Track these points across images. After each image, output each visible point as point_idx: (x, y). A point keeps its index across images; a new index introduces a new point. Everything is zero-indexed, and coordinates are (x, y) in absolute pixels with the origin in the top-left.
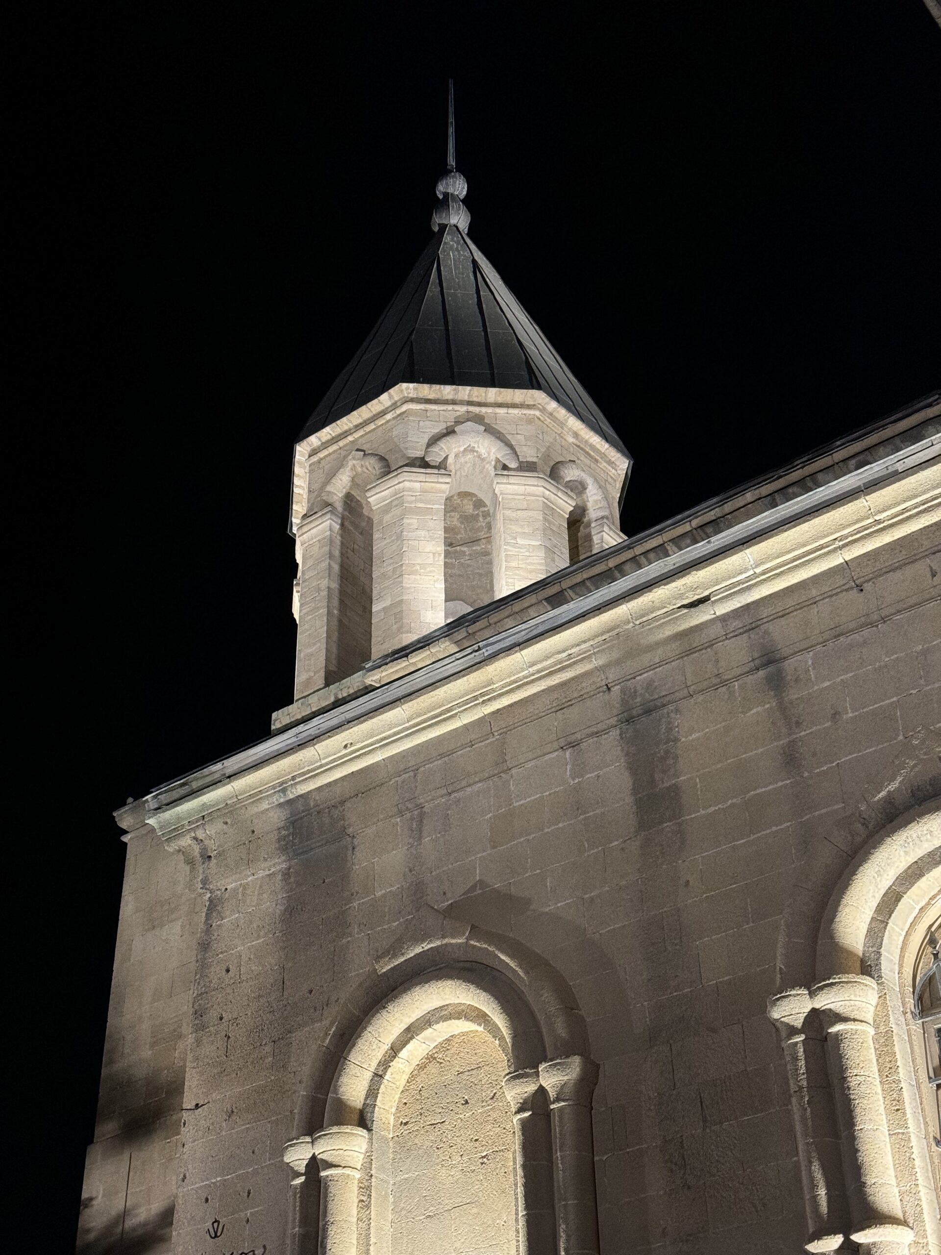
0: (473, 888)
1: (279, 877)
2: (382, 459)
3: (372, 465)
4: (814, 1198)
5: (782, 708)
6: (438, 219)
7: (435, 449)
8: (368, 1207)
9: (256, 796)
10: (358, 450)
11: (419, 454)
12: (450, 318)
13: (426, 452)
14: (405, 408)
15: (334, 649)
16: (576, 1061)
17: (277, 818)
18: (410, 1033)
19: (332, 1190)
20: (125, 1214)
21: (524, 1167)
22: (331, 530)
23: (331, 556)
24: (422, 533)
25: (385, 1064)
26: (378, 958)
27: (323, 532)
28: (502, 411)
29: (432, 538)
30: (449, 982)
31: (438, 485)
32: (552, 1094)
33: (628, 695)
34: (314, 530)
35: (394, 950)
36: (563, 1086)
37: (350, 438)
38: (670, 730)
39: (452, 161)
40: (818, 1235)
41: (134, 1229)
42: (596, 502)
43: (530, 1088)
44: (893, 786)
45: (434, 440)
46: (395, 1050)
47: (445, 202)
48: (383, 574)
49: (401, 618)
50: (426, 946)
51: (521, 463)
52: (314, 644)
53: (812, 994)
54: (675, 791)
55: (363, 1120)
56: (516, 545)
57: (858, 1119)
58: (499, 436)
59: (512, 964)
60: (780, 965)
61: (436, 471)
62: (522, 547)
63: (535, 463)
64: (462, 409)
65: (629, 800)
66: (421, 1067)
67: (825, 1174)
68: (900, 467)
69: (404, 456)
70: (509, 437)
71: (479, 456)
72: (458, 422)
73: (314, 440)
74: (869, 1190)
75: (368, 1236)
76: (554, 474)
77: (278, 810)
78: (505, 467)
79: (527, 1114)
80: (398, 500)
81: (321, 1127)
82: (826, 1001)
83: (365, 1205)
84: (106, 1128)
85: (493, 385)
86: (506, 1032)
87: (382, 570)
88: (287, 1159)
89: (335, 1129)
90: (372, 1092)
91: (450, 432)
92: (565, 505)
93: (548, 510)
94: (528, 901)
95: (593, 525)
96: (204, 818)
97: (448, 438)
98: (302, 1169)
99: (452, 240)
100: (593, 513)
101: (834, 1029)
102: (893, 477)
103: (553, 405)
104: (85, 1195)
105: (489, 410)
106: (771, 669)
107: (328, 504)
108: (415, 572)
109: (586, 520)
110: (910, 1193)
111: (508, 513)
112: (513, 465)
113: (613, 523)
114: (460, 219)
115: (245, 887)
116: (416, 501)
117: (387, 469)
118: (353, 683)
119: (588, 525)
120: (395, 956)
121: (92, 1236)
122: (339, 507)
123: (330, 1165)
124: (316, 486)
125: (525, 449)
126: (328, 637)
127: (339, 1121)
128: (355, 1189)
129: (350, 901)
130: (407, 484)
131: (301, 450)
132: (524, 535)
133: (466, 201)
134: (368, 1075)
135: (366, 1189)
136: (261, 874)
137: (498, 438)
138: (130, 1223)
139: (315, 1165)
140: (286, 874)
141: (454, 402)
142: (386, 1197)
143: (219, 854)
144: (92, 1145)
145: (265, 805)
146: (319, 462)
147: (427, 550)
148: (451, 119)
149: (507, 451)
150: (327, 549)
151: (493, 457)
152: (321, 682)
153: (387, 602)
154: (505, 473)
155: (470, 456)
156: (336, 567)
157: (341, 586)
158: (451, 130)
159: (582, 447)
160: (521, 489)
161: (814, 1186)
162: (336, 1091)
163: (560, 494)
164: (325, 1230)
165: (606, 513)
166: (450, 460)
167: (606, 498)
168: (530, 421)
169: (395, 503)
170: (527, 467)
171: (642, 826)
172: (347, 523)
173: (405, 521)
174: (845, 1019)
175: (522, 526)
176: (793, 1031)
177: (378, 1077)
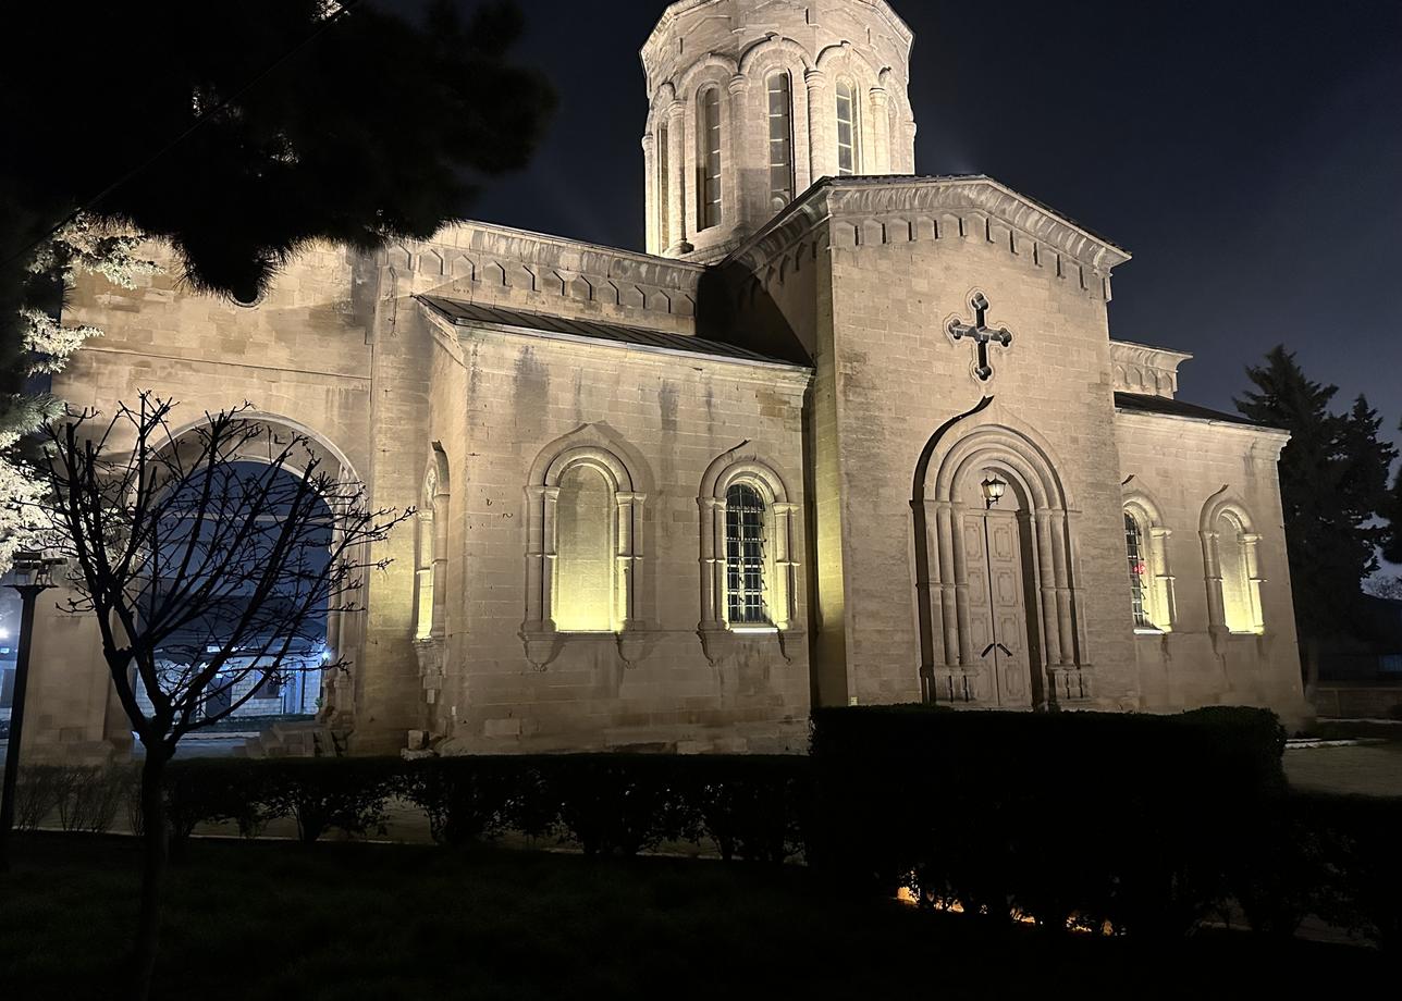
0: (601, 422)
1: (513, 377)
5: (710, 413)
18: (575, 462)
33: (665, 384)
36: (641, 501)
54: (674, 421)
55: (558, 485)
59: (624, 458)
65: (660, 418)
94: (624, 436)
96: (483, 341)
106: (709, 398)
115: (493, 375)
123: (552, 498)
129: (547, 404)
136: (503, 372)
140: (515, 379)
143: (482, 356)
162: (550, 474)
171: (663, 428)
177: (562, 473)
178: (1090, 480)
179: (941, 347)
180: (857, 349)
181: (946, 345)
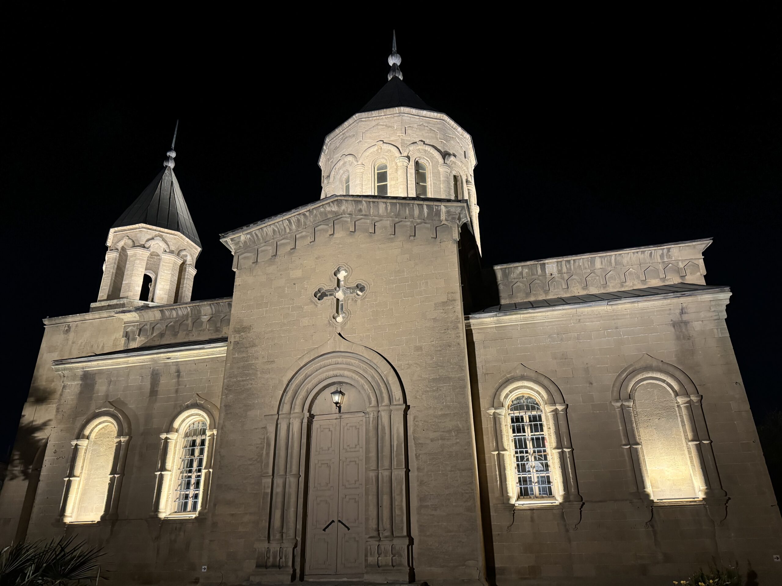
0: (117, 399)
1: (79, 385)
2: (133, 241)
3: (130, 242)
4: (158, 466)
5: (178, 382)
6: (165, 164)
7: (148, 243)
8: (86, 453)
9: (77, 368)
10: (127, 236)
11: (143, 243)
12: (160, 202)
13: (145, 243)
14: (142, 229)
15: (111, 289)
16: (128, 437)
17: (81, 373)
18: (100, 423)
19: (79, 450)
20: (32, 421)
21: (115, 453)
22: (116, 256)
23: (115, 263)
24: (140, 265)
25: (94, 428)
26: (96, 409)
27: (113, 256)
28: (168, 235)
29: (142, 267)
30: (109, 417)
31: (147, 253)
32: (122, 442)
33: (153, 370)
34: (111, 255)
35: (100, 408)
36: (124, 441)
37: (126, 232)
38: (159, 379)
39: (173, 146)
40: (157, 472)
41: (35, 425)
42: (189, 260)
43: (118, 440)
44: (188, 403)
45: (148, 240)
46: (96, 426)
47: (168, 159)
48: (128, 274)
49: (130, 288)
50: (106, 409)
51: (170, 250)
52: (106, 286)
53: (167, 434)
54: (157, 391)
55: (88, 438)
56: (164, 272)
57: (168, 455)
58: (166, 242)
59: (121, 417)
60: (164, 428)
61: (146, 249)
62: (166, 273)
63: (174, 251)
64: (157, 233)
65: (149, 390)
66: (101, 429)
67: (161, 462)
68: (205, 347)
69: (139, 243)
70: (168, 242)
71: (160, 245)
72: (156, 236)
73: (116, 229)
74: (166, 466)
75: (85, 458)
76: (178, 254)
77: (82, 372)
78: (165, 251)
79: (117, 444)
80: (135, 255)
81: (79, 439)
82: (168, 436)
83: (85, 453)
84: (31, 399)
85: (167, 229)
86: (117, 429)
87: (127, 273)
88: (71, 443)
89: (82, 440)
90: (91, 433)
91: (153, 239)
92: (180, 262)
93: (175, 263)
94: (127, 404)
95: (187, 266)
96: (65, 369)
97: (152, 240)
98: (74, 445)
99: (168, 173)
100: (188, 263)
101: (168, 441)
102: (203, 348)
103: (182, 235)
104: (23, 414)
105: (165, 234)
106: (178, 373)
107: (117, 249)
108: (136, 276)
109: (186, 263)
110: (173, 466)
111: (163, 263)
112: (168, 251)
113: (193, 266)
114: (171, 165)
115: (72, 385)
116: (139, 256)
117: (134, 246)
118: (114, 302)
119: (186, 265)
120: (99, 409)
121: (23, 425)
122: (120, 249)
123: (79, 446)
124: (114, 242)
125: (172, 246)
126: (110, 285)
127: (83, 438)
128: (84, 450)
129: (93, 394)
130: (138, 252)
131: (112, 230)
132: (167, 270)
133: (175, 159)
134: (90, 430)
135: (86, 450)
136: (76, 383)
137: (165, 242)
138: (34, 423)
139: (77, 445)
140: (81, 385)
141: (155, 230)
142: (90, 451)
143: (67, 376)
144: (26, 403)
145: (79, 370)
146: (117, 235)
147: (140, 270)
148: (176, 133)
149: (167, 246)
150: (114, 261)
151: (163, 247)
152: (105, 298)
153: (127, 282)
154: (165, 253)
155: (157, 245)
156: (116, 266)
157: (116, 271)
158: (175, 136)
159: (189, 245)
160: (169, 258)
161: (159, 464)
162: (83, 432)
163: (179, 260)
164: (77, 457)
165: (191, 263)
166: (152, 245)
167: (192, 259)
168: (175, 239)
169: (134, 255)
170: (172, 252)
171: (150, 396)
172: (121, 254)
173: (136, 261)
174: (171, 439)
175: (167, 268)
176: (163, 440)
177: (92, 430)
178: (433, 376)
179: (308, 308)
180: (245, 324)
181: (313, 306)
